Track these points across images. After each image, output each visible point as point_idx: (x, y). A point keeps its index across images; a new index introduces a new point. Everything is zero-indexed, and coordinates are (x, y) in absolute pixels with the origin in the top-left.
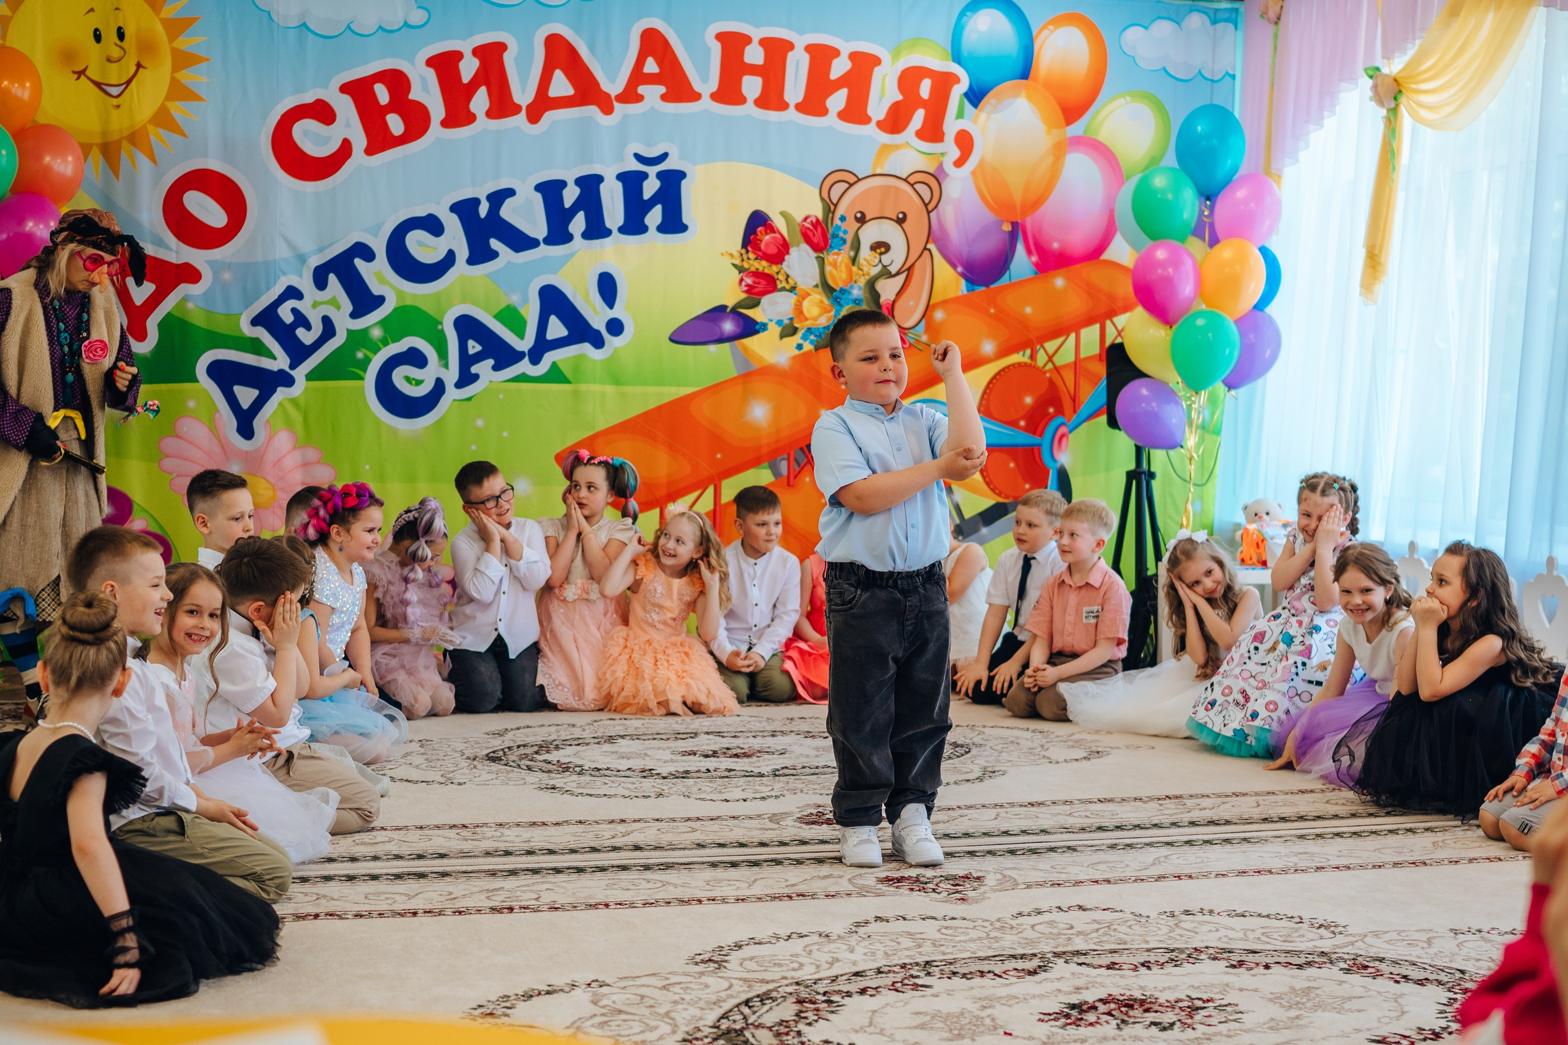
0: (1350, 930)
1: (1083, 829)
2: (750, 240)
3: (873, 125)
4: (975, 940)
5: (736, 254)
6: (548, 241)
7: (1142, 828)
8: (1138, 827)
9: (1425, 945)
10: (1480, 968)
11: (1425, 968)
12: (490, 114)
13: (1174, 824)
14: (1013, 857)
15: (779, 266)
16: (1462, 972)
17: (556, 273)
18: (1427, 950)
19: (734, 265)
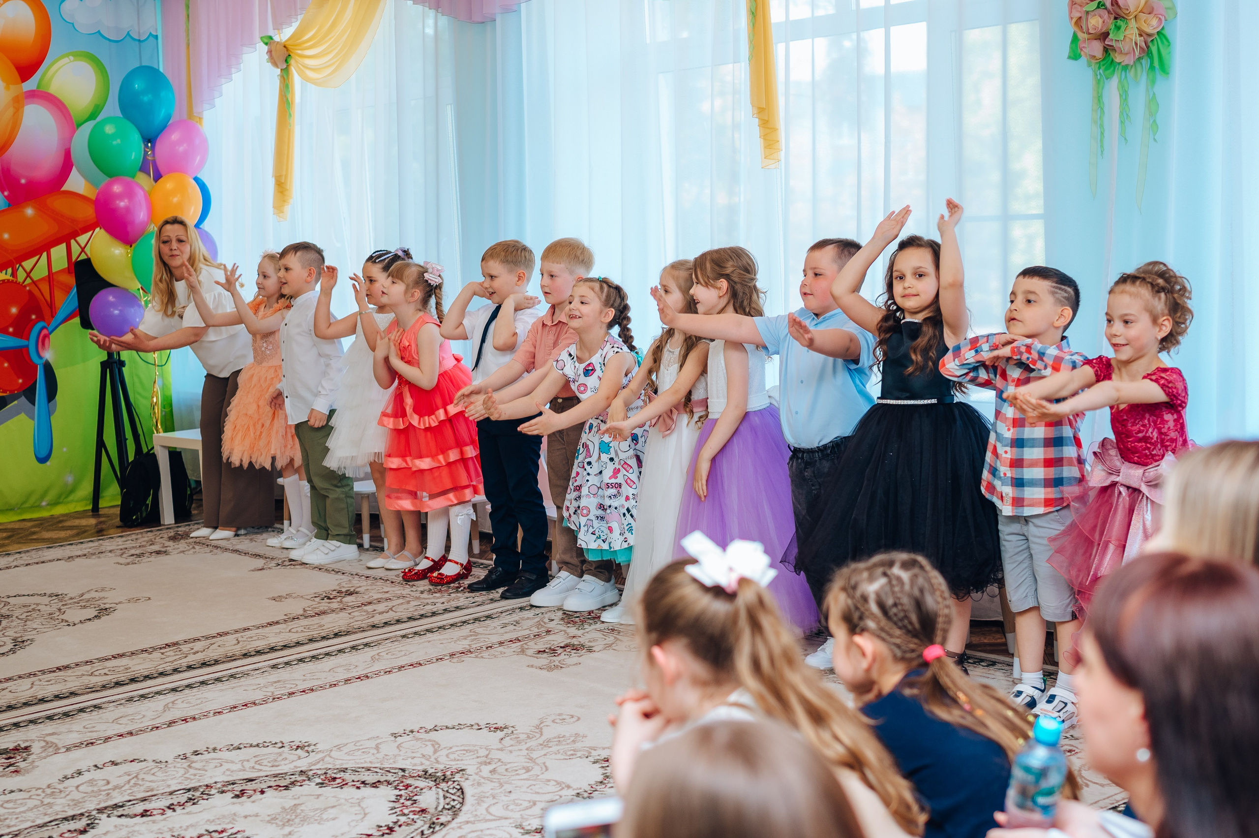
0: (320, 747)
1: (104, 687)
4: (32, 809)
7: (151, 678)
8: (147, 677)
9: (375, 752)
10: (415, 765)
11: (376, 772)
13: (176, 671)
14: (51, 723)
16: (403, 770)
18: (378, 755)
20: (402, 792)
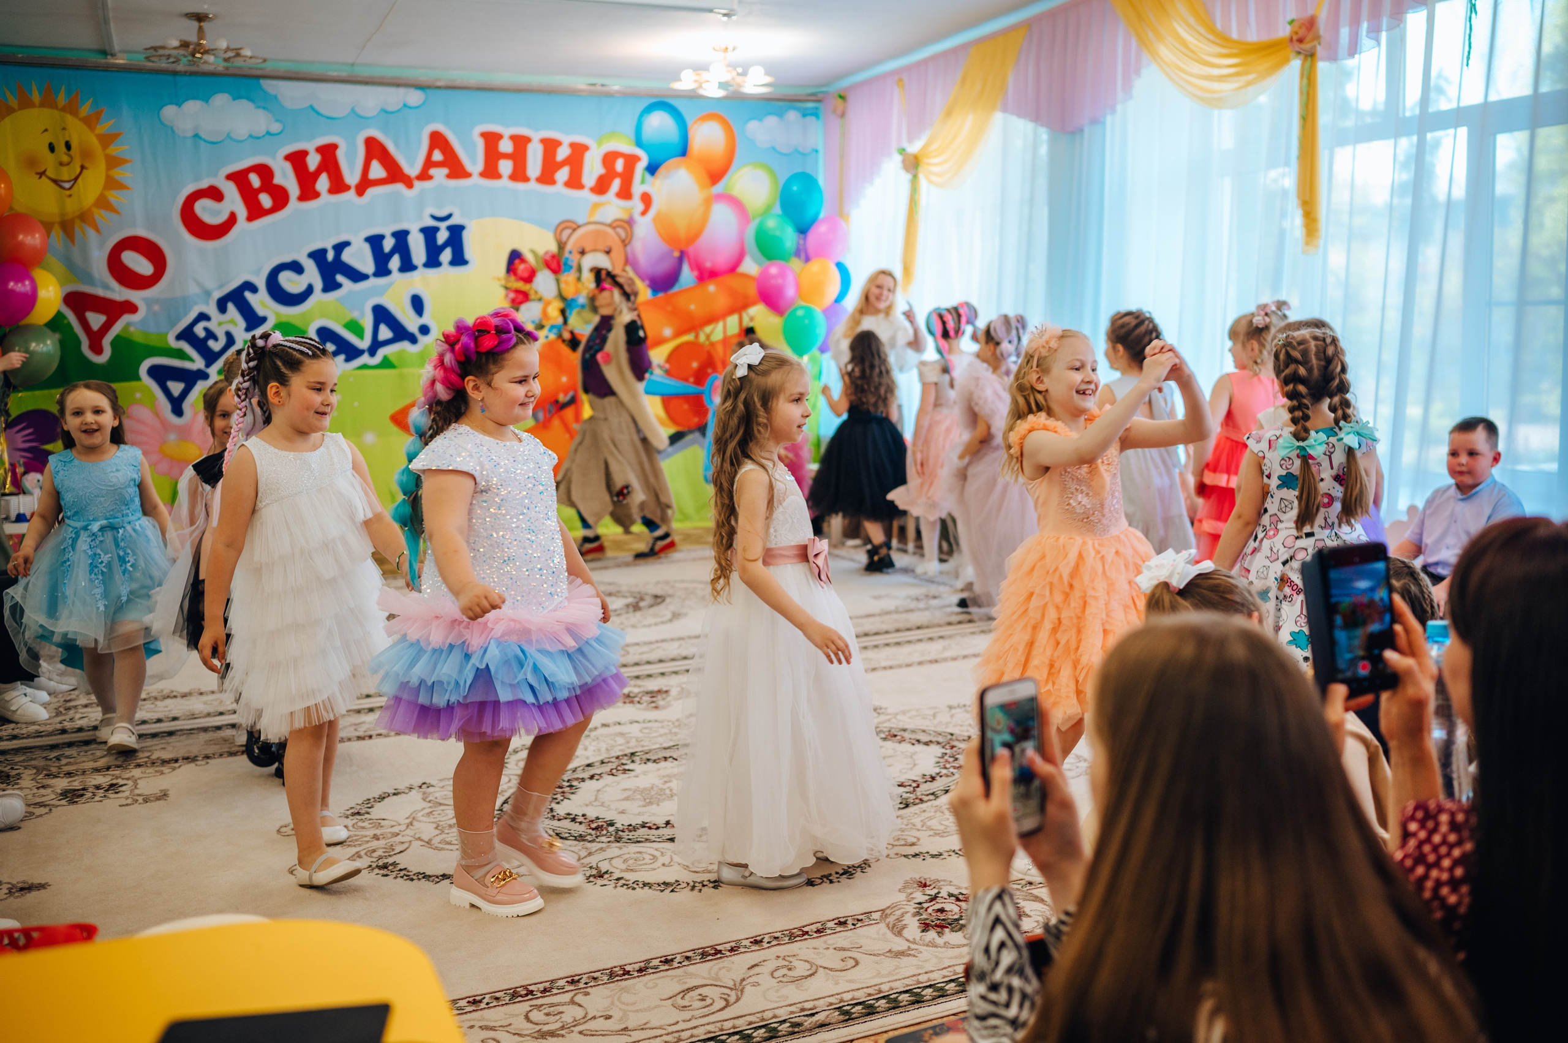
2: (511, 269)
3: (587, 189)
4: (662, 735)
5: (503, 276)
6: (375, 275)
9: (931, 718)
10: (962, 731)
11: (931, 734)
12: (330, 191)
15: (531, 283)
16: (952, 735)
17: (382, 297)
18: (934, 722)
19: (501, 286)
20: (948, 751)
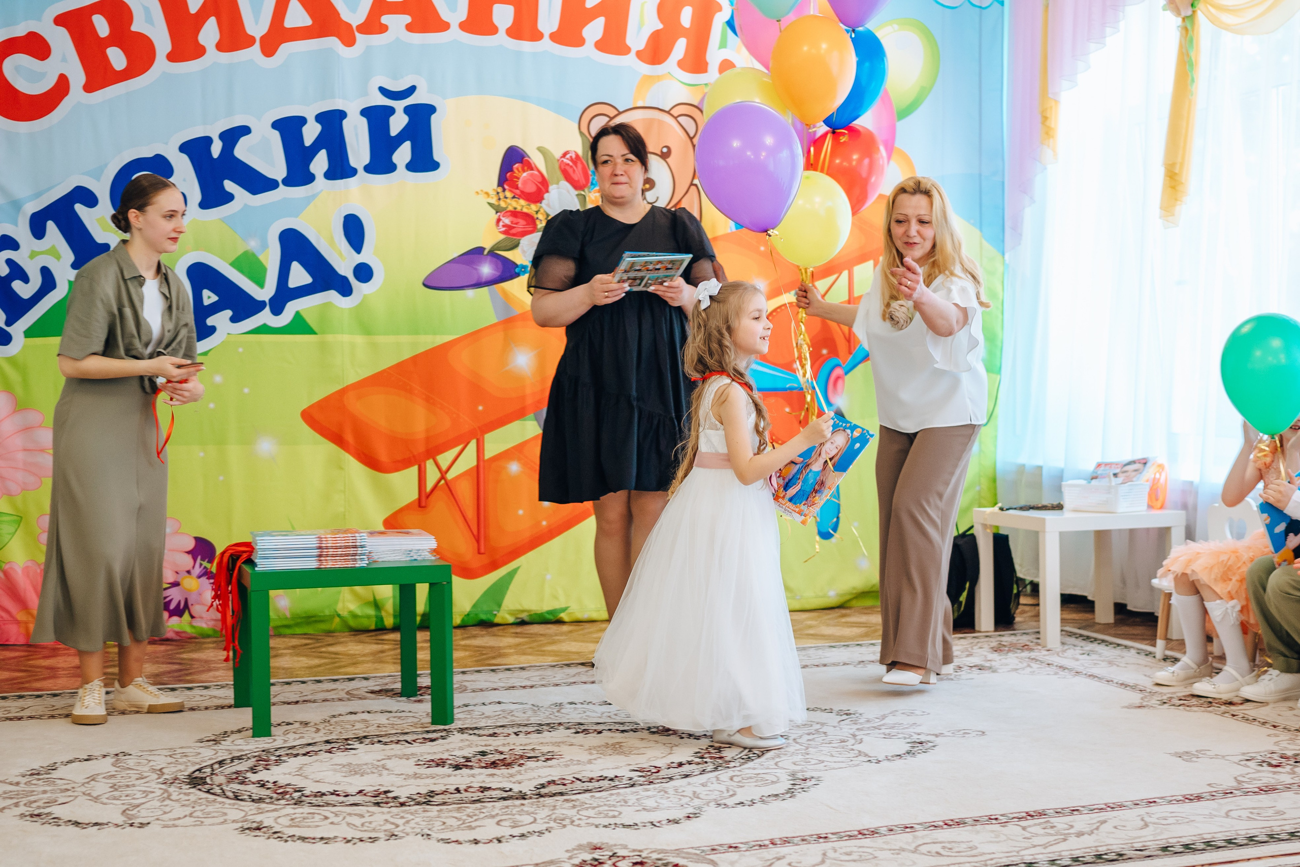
2: (506, 177)
3: (633, 53)
5: (492, 193)
6: (288, 182)
12: (220, 47)
15: (539, 205)
17: (297, 216)
19: (489, 203)
